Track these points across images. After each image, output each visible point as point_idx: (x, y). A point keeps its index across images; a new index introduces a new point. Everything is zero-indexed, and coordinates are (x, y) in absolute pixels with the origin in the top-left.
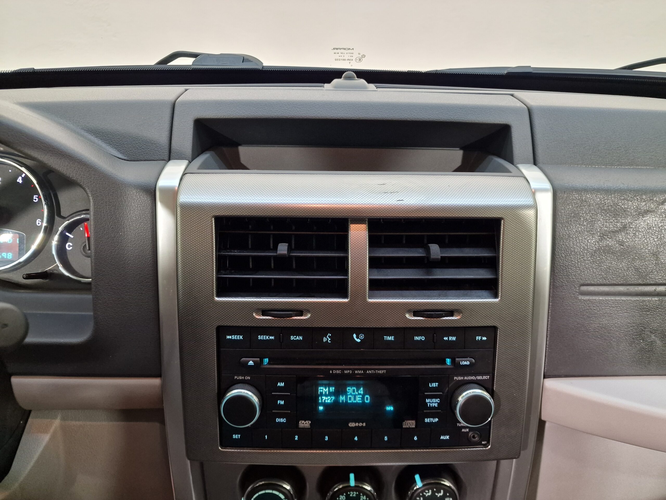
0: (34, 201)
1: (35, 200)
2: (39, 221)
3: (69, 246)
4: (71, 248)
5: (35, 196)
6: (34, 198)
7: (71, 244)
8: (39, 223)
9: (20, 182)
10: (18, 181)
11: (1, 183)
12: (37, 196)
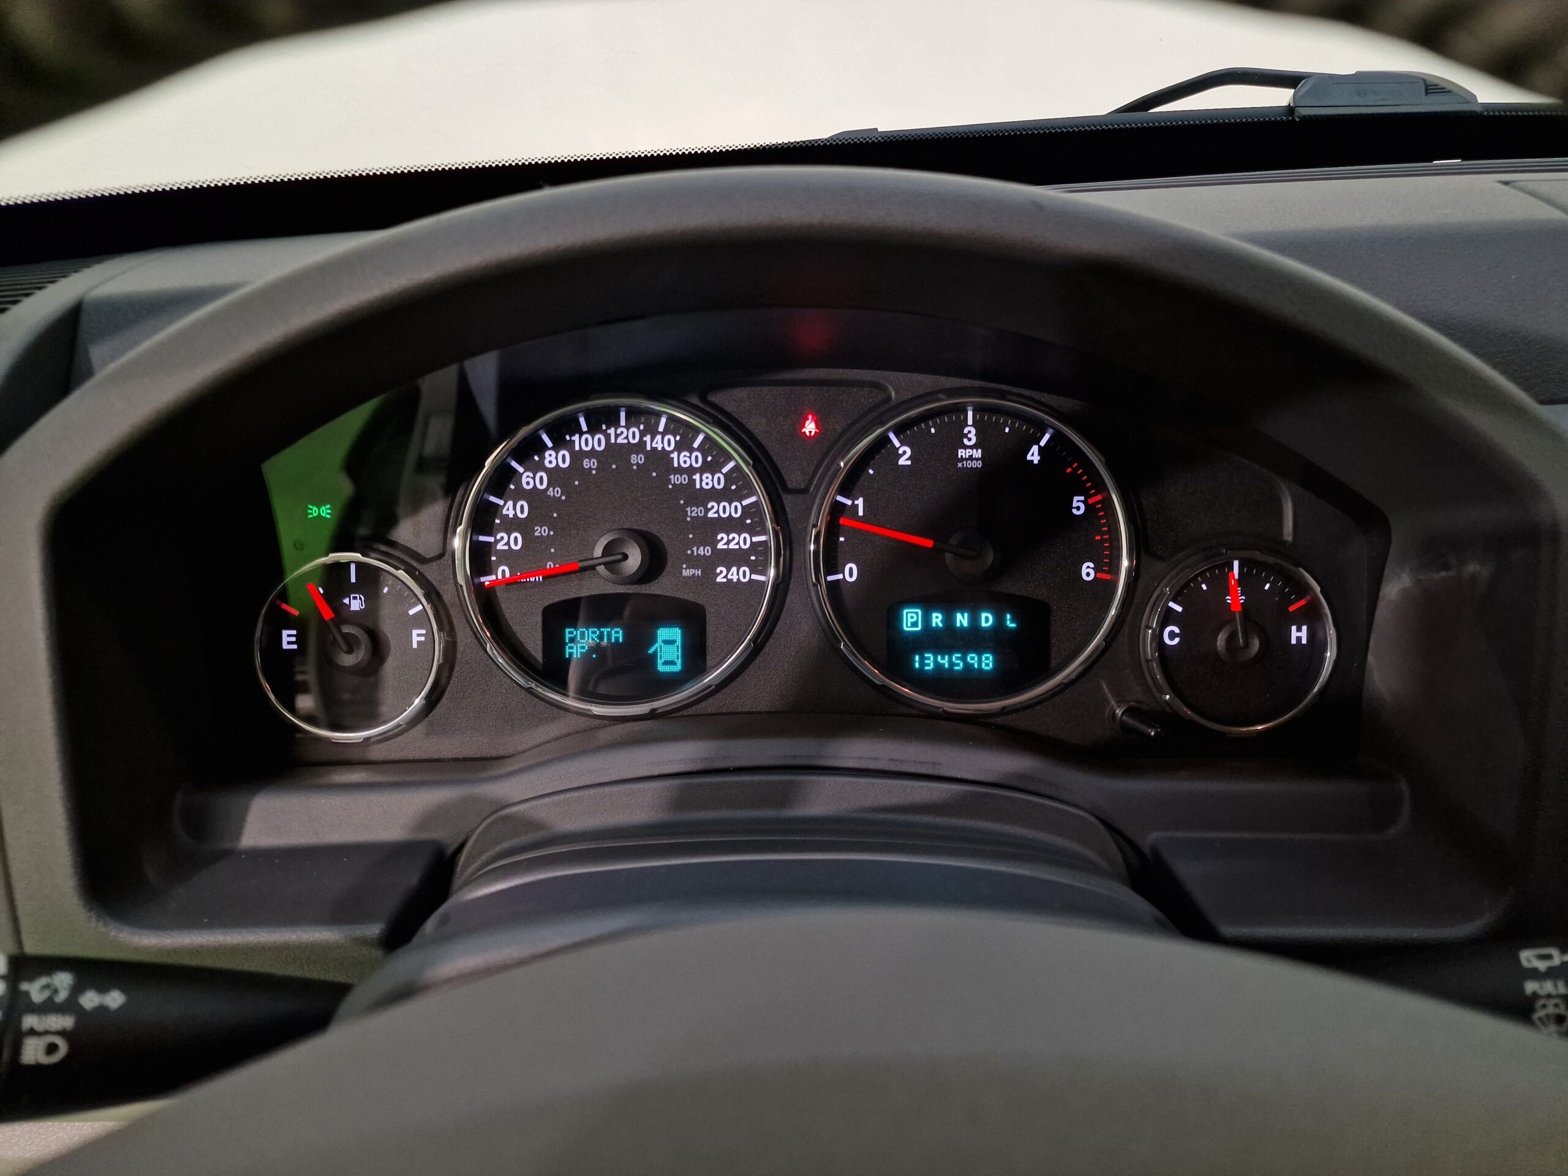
0: (1075, 511)
1: (1078, 508)
2: (1088, 567)
3: (1172, 635)
4: (1177, 640)
5: (1076, 498)
6: (1075, 504)
7: (1177, 630)
8: (1088, 574)
9: (1036, 462)
10: (1029, 457)
11: (979, 464)
12: (1082, 498)
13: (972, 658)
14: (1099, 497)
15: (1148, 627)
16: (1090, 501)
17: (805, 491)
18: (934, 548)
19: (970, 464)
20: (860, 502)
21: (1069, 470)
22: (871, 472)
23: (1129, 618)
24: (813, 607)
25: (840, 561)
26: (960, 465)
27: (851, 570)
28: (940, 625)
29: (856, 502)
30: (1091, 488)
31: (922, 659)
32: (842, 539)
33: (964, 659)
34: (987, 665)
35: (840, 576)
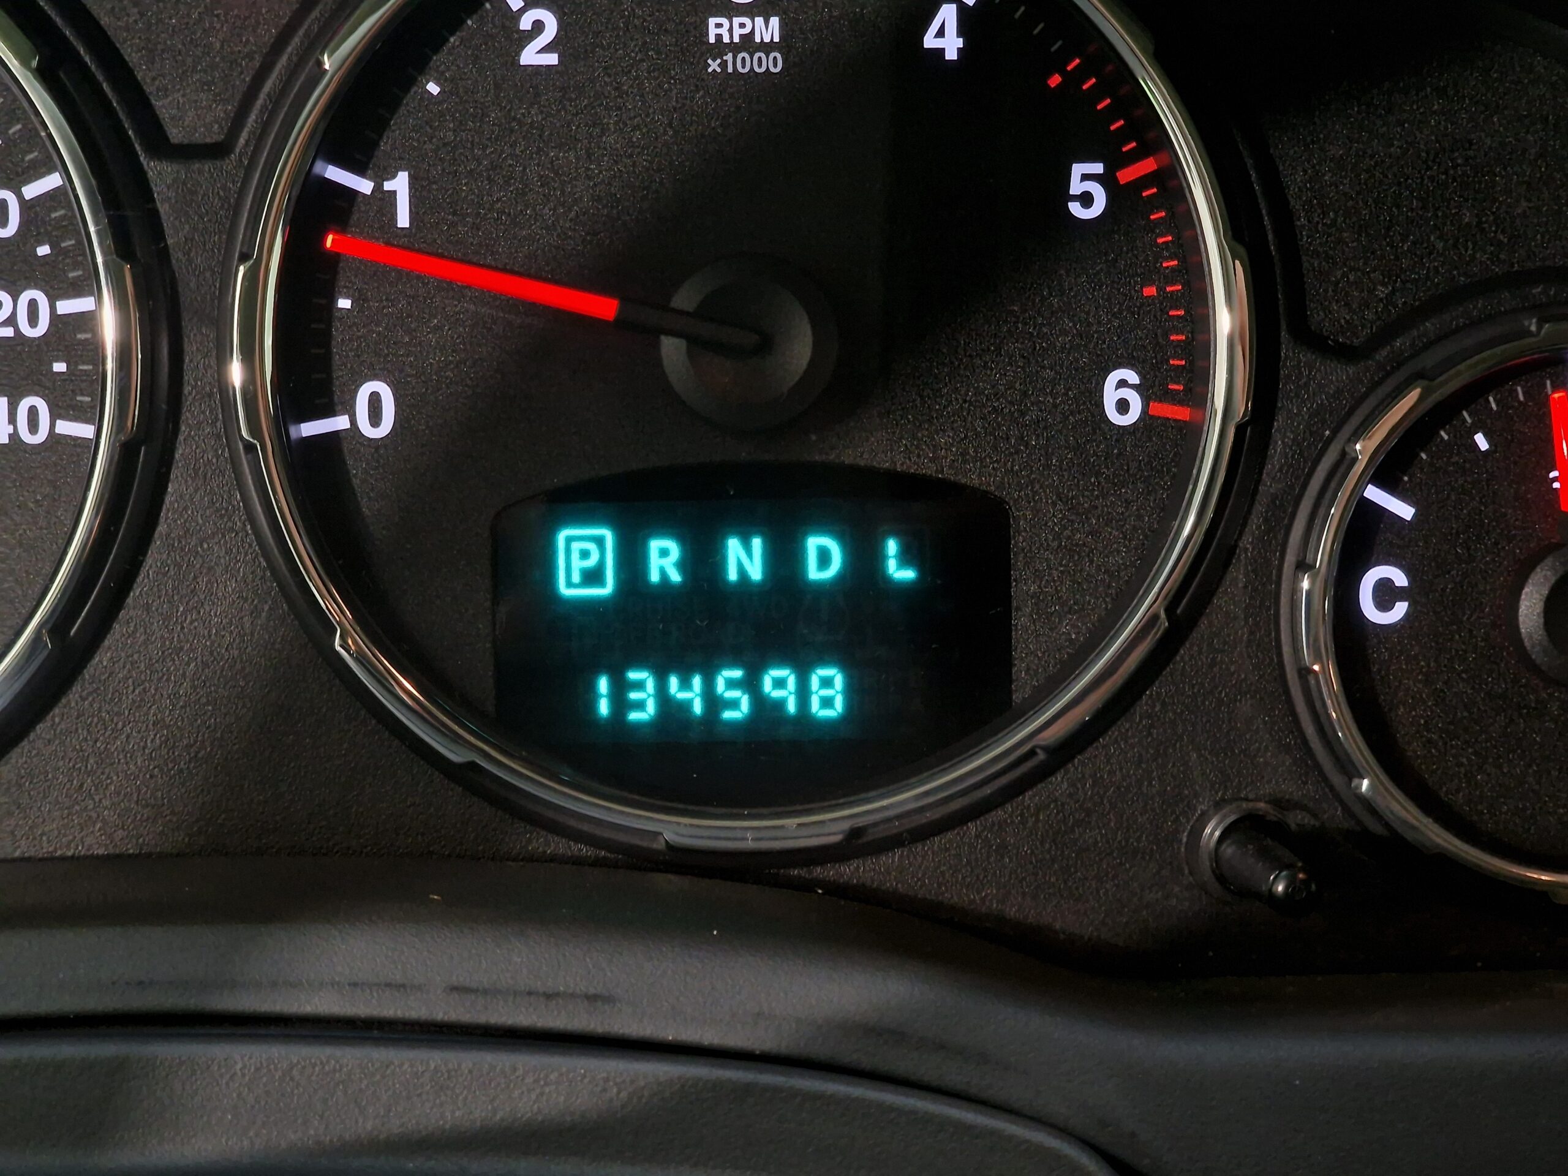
0: (1076, 209)
1: (1086, 199)
2: (1122, 383)
3: (1385, 594)
4: (1401, 609)
5: (1078, 169)
6: (1076, 187)
7: (1400, 579)
8: (1123, 406)
9: (951, 55)
10: (930, 41)
11: (774, 63)
12: (1098, 168)
13: (780, 683)
14: (1148, 165)
15: (1303, 566)
16: (1125, 176)
17: (217, 151)
18: (621, 324)
19: (743, 64)
20: (400, 184)
21: (1055, 80)
22: (433, 88)
23: (1247, 541)
24: (251, 519)
25: (339, 373)
26: (714, 66)
27: (375, 401)
28: (675, 577)
29: (388, 186)
30: (1123, 136)
31: (620, 688)
32: (344, 303)
33: (751, 684)
34: (827, 703)
35: (341, 423)
